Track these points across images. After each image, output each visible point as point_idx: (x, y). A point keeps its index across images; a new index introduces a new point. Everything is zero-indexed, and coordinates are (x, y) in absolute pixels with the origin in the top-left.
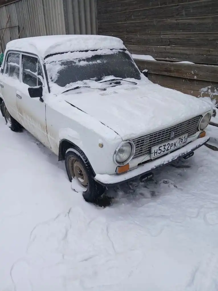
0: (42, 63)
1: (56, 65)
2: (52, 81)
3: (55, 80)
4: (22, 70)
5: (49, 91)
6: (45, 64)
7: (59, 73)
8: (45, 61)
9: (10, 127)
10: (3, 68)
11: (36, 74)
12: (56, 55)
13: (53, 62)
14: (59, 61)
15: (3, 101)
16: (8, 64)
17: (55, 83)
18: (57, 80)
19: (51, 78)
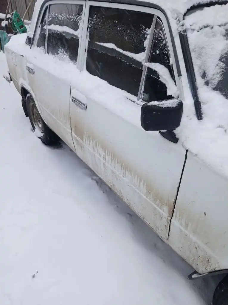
0: (176, 28)
1: (214, 35)
2: (207, 83)
3: (216, 82)
4: (87, 43)
5: (199, 115)
6: (185, 31)
7: (223, 62)
8: (185, 21)
9: (39, 138)
10: (32, 36)
11: (141, 57)
12: (212, 7)
13: (208, 26)
14: (220, 26)
15: (28, 95)
16: (45, 27)
17: (216, 91)
18: (219, 82)
19: (204, 76)
